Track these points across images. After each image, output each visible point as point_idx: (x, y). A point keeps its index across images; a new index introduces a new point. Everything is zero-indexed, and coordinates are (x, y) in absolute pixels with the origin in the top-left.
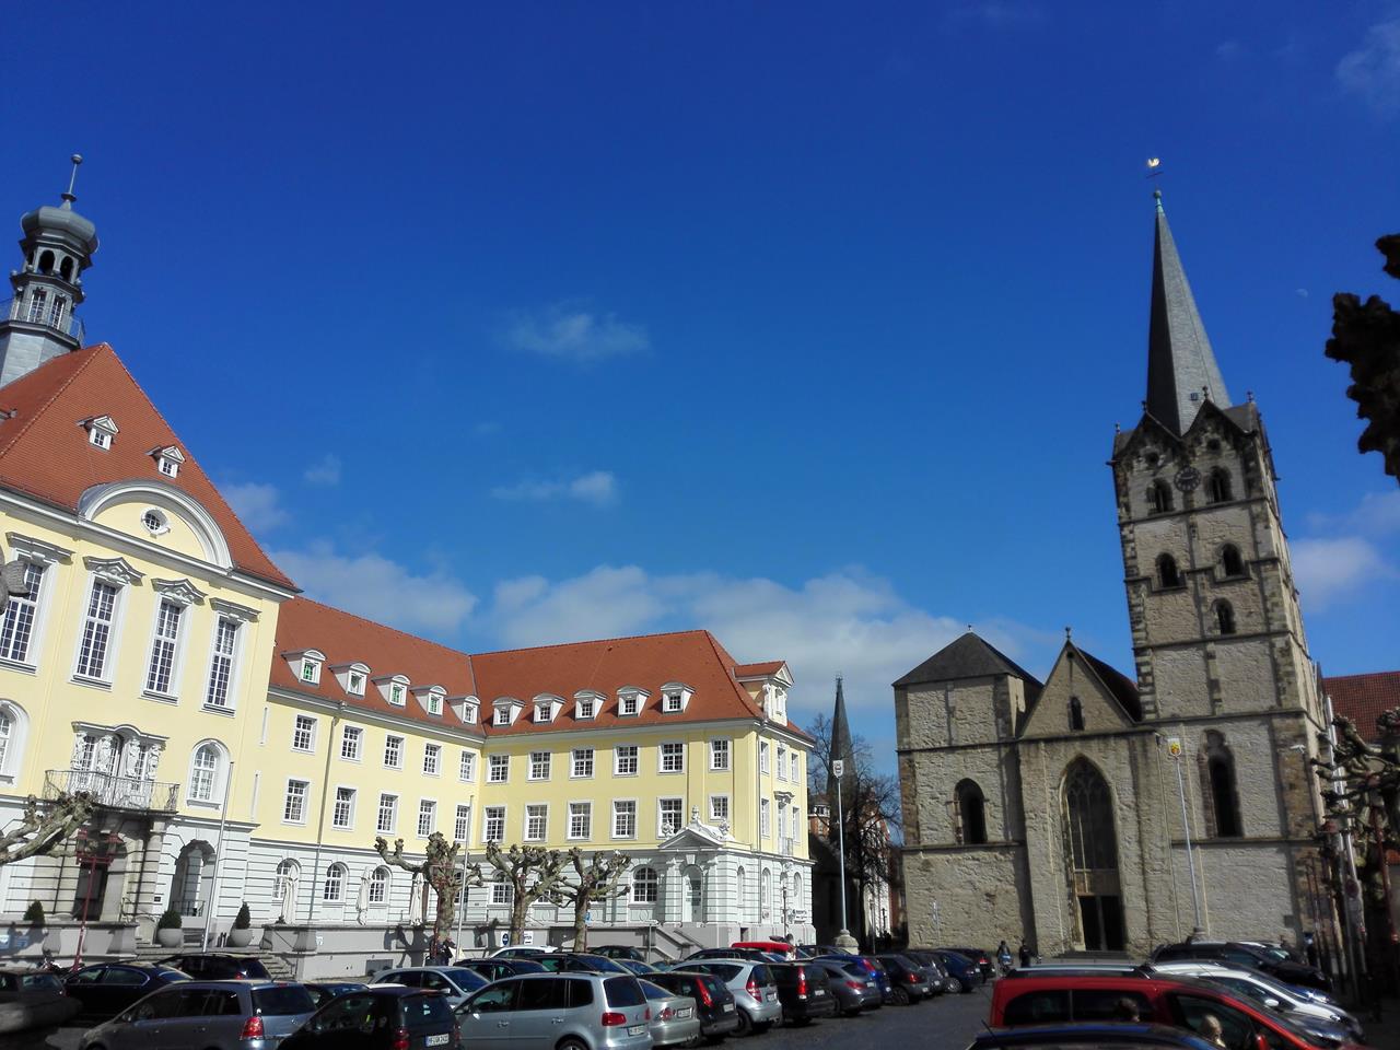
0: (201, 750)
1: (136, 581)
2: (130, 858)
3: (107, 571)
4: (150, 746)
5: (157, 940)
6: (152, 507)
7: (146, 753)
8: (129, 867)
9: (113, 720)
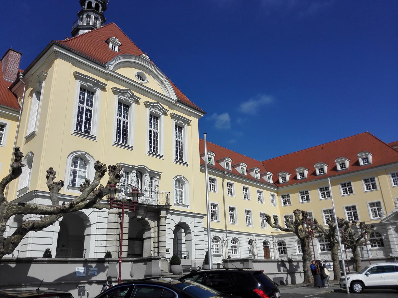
0: (176, 180)
1: (137, 102)
2: (152, 230)
3: (123, 95)
4: (154, 177)
5: (170, 271)
6: (140, 71)
7: (153, 181)
8: (153, 235)
9: (136, 162)
